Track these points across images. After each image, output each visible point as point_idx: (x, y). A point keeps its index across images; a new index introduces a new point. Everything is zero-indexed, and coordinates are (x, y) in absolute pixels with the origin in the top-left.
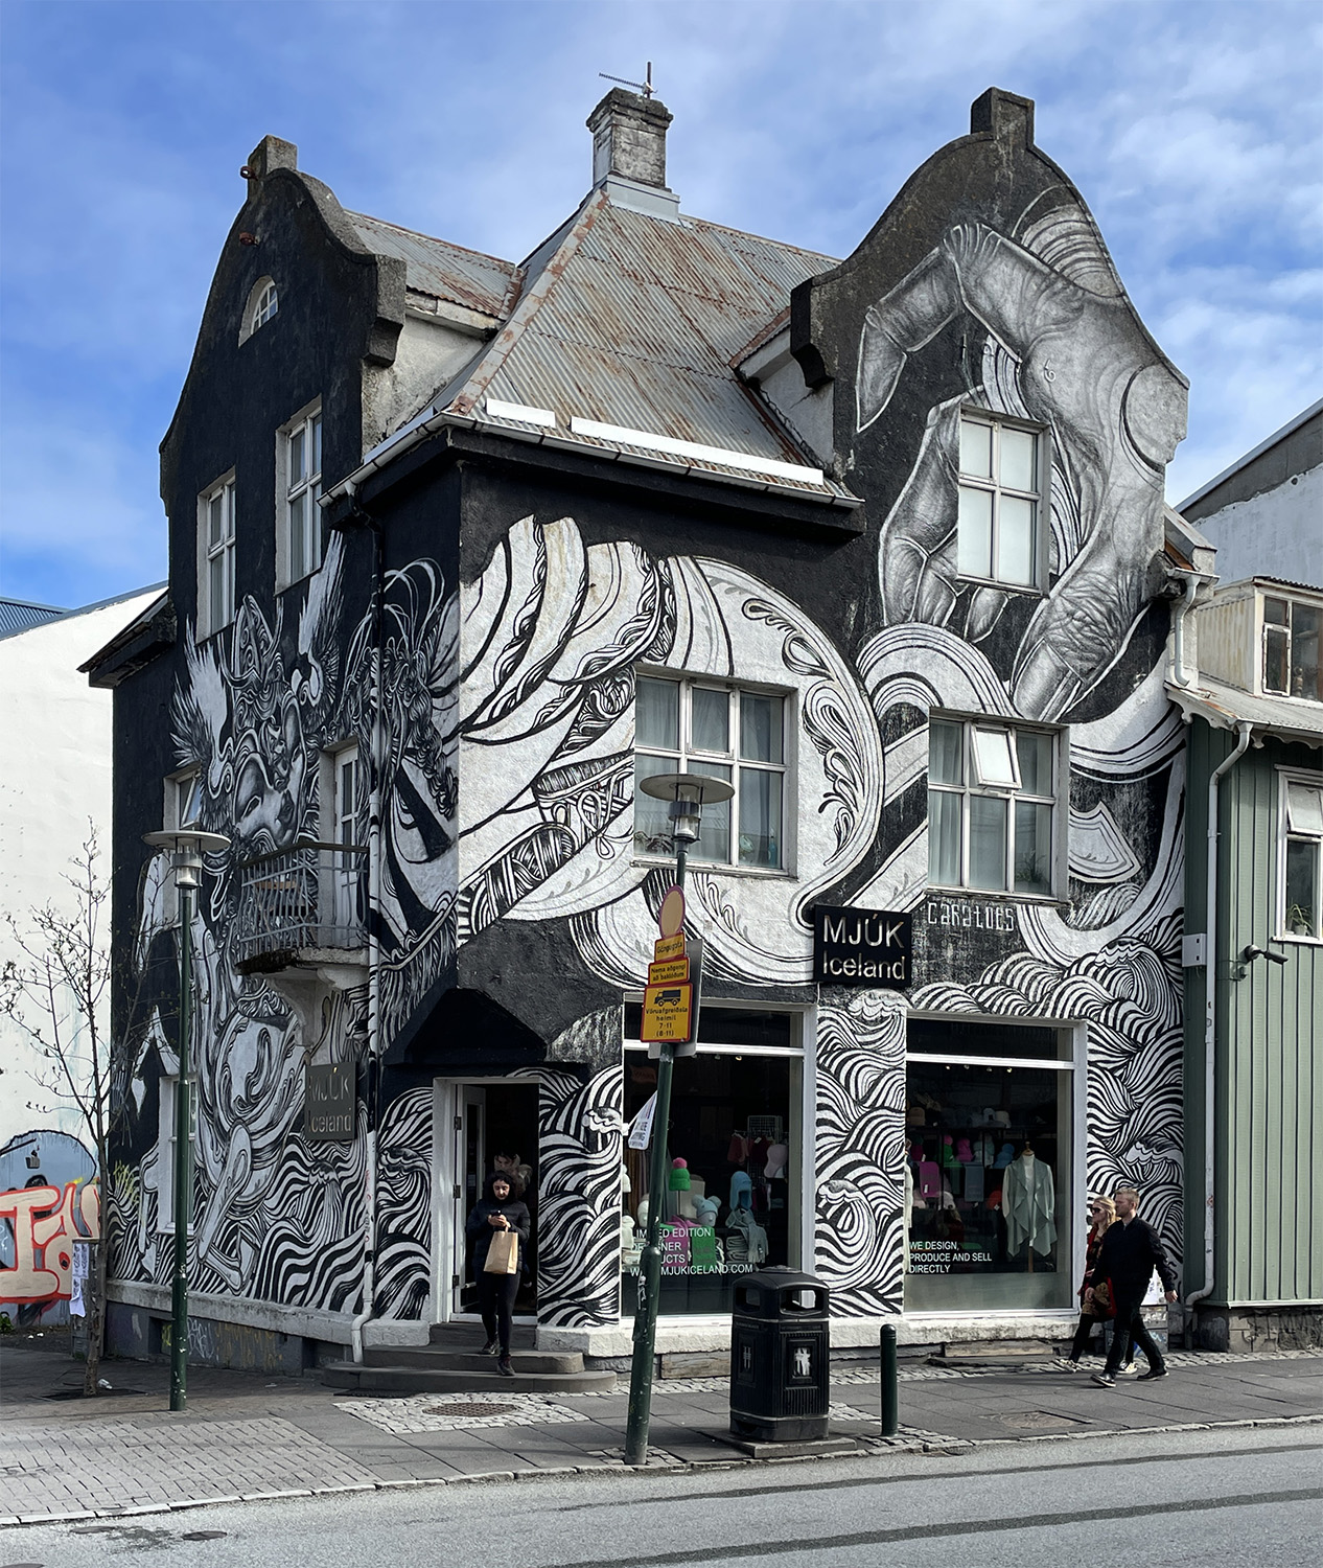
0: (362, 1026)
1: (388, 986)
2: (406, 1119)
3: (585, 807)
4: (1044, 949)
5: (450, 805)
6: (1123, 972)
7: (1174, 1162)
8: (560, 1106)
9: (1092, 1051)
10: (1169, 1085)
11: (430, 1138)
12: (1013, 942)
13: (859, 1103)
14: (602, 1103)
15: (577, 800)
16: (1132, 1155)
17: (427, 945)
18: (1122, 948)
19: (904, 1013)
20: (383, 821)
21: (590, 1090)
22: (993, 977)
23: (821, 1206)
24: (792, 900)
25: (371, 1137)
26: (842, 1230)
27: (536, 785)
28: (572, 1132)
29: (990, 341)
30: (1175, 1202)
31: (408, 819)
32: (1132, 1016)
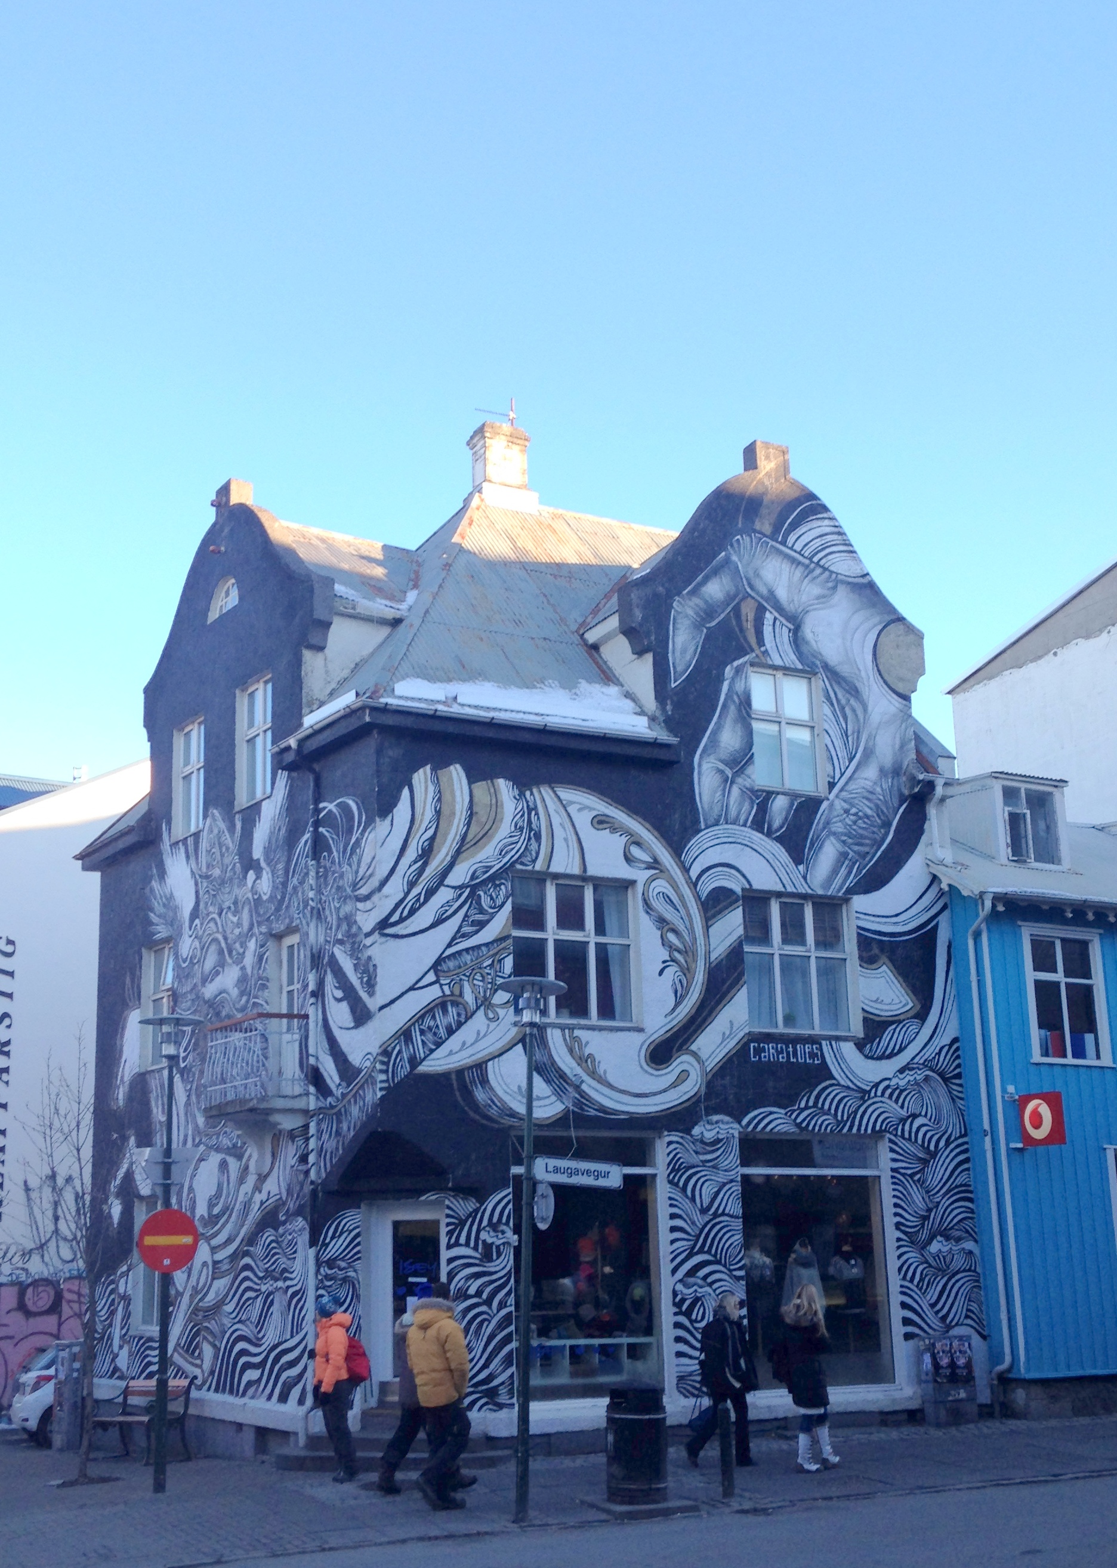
0: (304, 1159)
1: (324, 1126)
2: (340, 1236)
3: (475, 982)
4: (847, 1077)
5: (370, 985)
6: (913, 1093)
7: (971, 1252)
8: (462, 1223)
9: (894, 1160)
10: (961, 1185)
11: (358, 1252)
12: (823, 1072)
13: (704, 1211)
14: (495, 1220)
15: (469, 977)
16: (935, 1247)
17: (355, 1096)
18: (911, 1073)
19: (736, 1135)
20: (318, 994)
21: (485, 1210)
22: (807, 1101)
23: (677, 1299)
24: (641, 1048)
25: (312, 1252)
26: (696, 1321)
27: (436, 966)
28: (472, 1244)
29: (768, 615)
30: (974, 1287)
31: (339, 994)
32: (924, 1129)
